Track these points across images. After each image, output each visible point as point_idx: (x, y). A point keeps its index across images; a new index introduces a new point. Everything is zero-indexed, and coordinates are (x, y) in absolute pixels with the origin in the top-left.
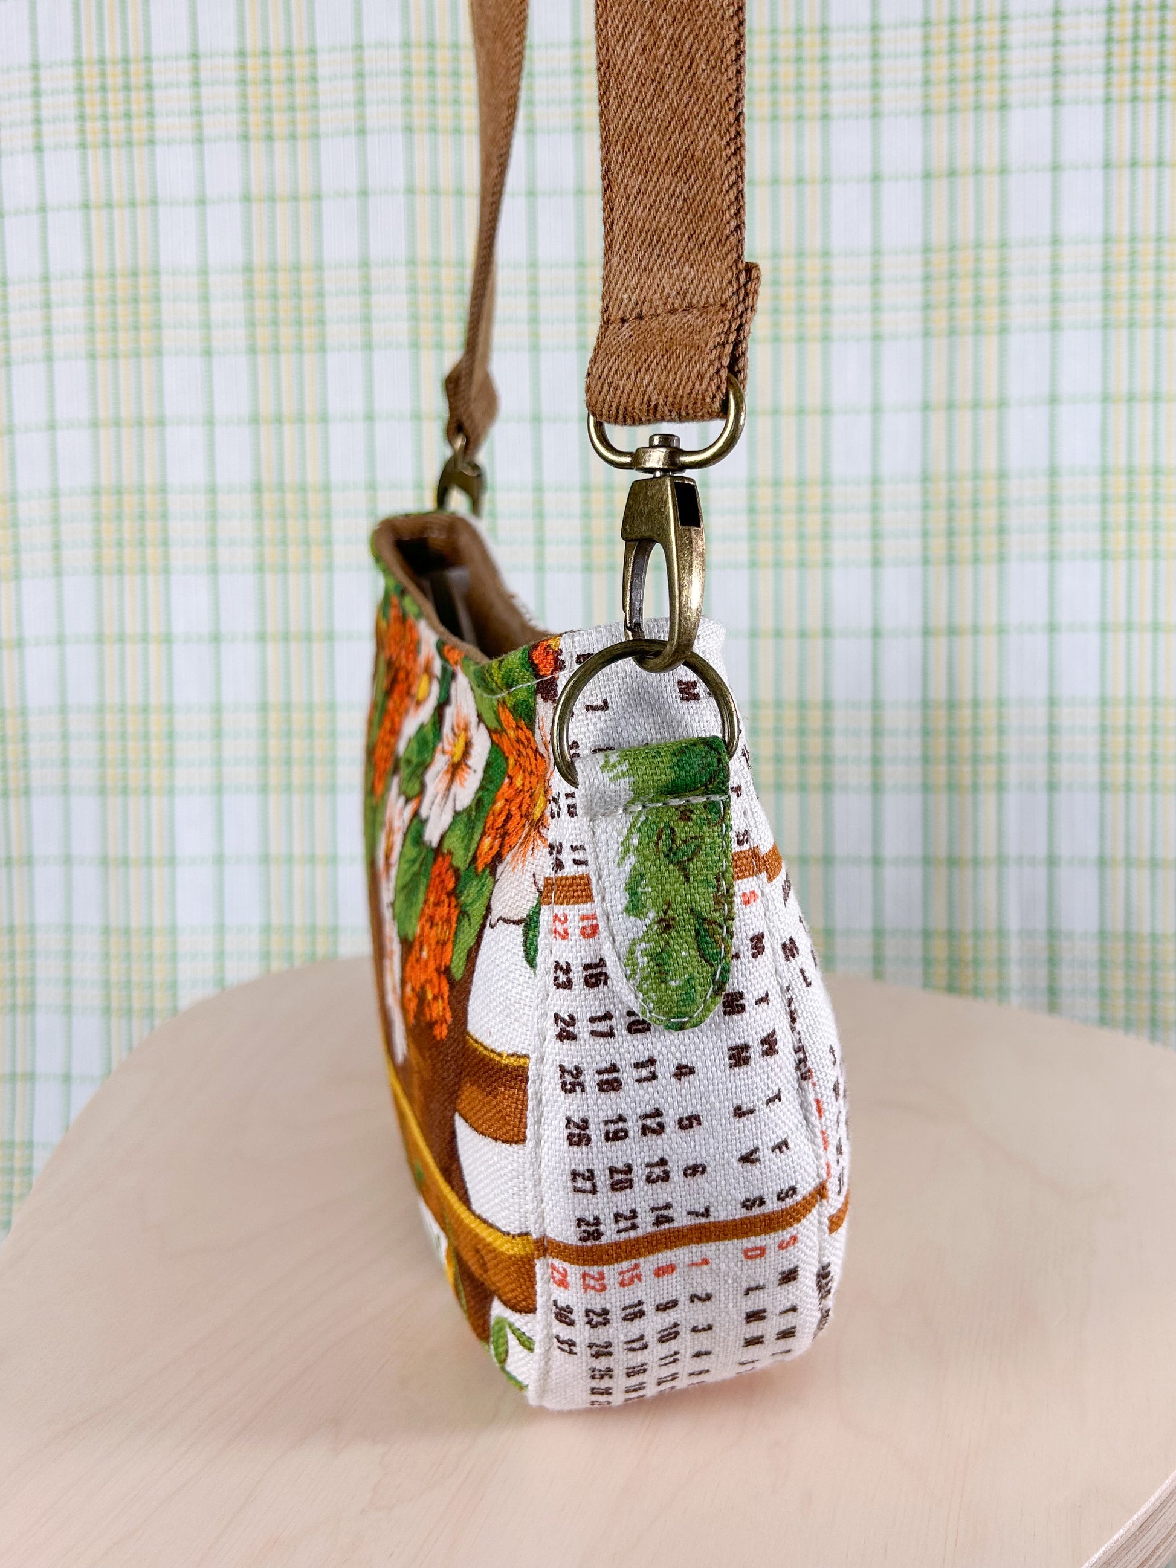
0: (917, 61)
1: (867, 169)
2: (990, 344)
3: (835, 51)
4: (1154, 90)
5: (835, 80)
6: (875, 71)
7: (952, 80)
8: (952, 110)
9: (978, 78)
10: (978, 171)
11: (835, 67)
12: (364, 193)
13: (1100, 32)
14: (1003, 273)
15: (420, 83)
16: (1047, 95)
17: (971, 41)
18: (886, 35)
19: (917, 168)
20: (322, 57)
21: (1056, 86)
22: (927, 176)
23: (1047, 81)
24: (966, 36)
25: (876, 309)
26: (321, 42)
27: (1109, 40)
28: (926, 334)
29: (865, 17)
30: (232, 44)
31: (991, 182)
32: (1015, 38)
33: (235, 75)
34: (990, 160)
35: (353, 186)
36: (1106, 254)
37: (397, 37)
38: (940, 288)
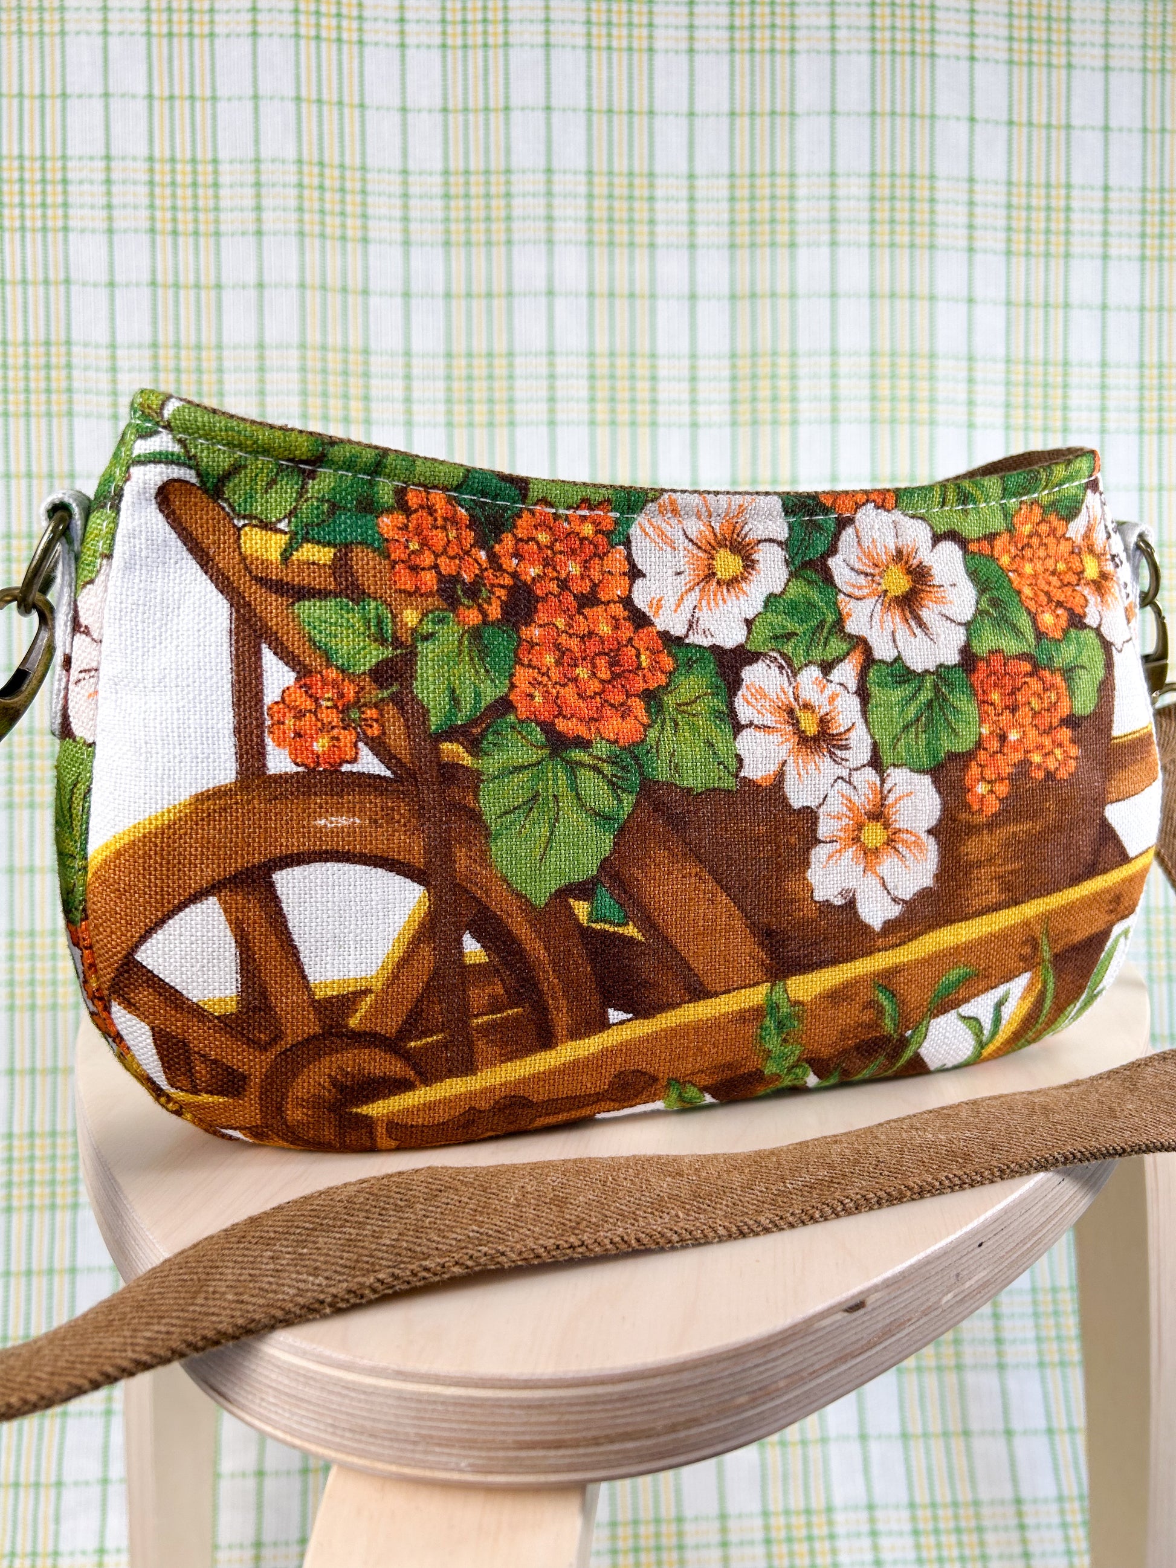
0: (725, 205)
1: (686, 290)
2: (784, 433)
3: (659, 193)
4: (906, 239)
5: (660, 216)
6: (692, 211)
7: (753, 222)
8: (753, 245)
9: (773, 221)
10: (773, 295)
11: (659, 205)
12: (260, 286)
13: (866, 192)
14: (793, 377)
15: (311, 196)
16: (826, 238)
17: (767, 192)
18: (700, 183)
19: (725, 290)
20: (224, 168)
21: (833, 231)
22: (733, 297)
23: (826, 227)
24: (763, 186)
25: (693, 402)
26: (222, 155)
27: (872, 198)
28: (734, 424)
29: (683, 167)
30: (142, 150)
31: (784, 304)
32: (801, 192)
33: (144, 177)
34: (783, 287)
35: (251, 278)
36: (873, 365)
37: (291, 154)
38: (744, 387)
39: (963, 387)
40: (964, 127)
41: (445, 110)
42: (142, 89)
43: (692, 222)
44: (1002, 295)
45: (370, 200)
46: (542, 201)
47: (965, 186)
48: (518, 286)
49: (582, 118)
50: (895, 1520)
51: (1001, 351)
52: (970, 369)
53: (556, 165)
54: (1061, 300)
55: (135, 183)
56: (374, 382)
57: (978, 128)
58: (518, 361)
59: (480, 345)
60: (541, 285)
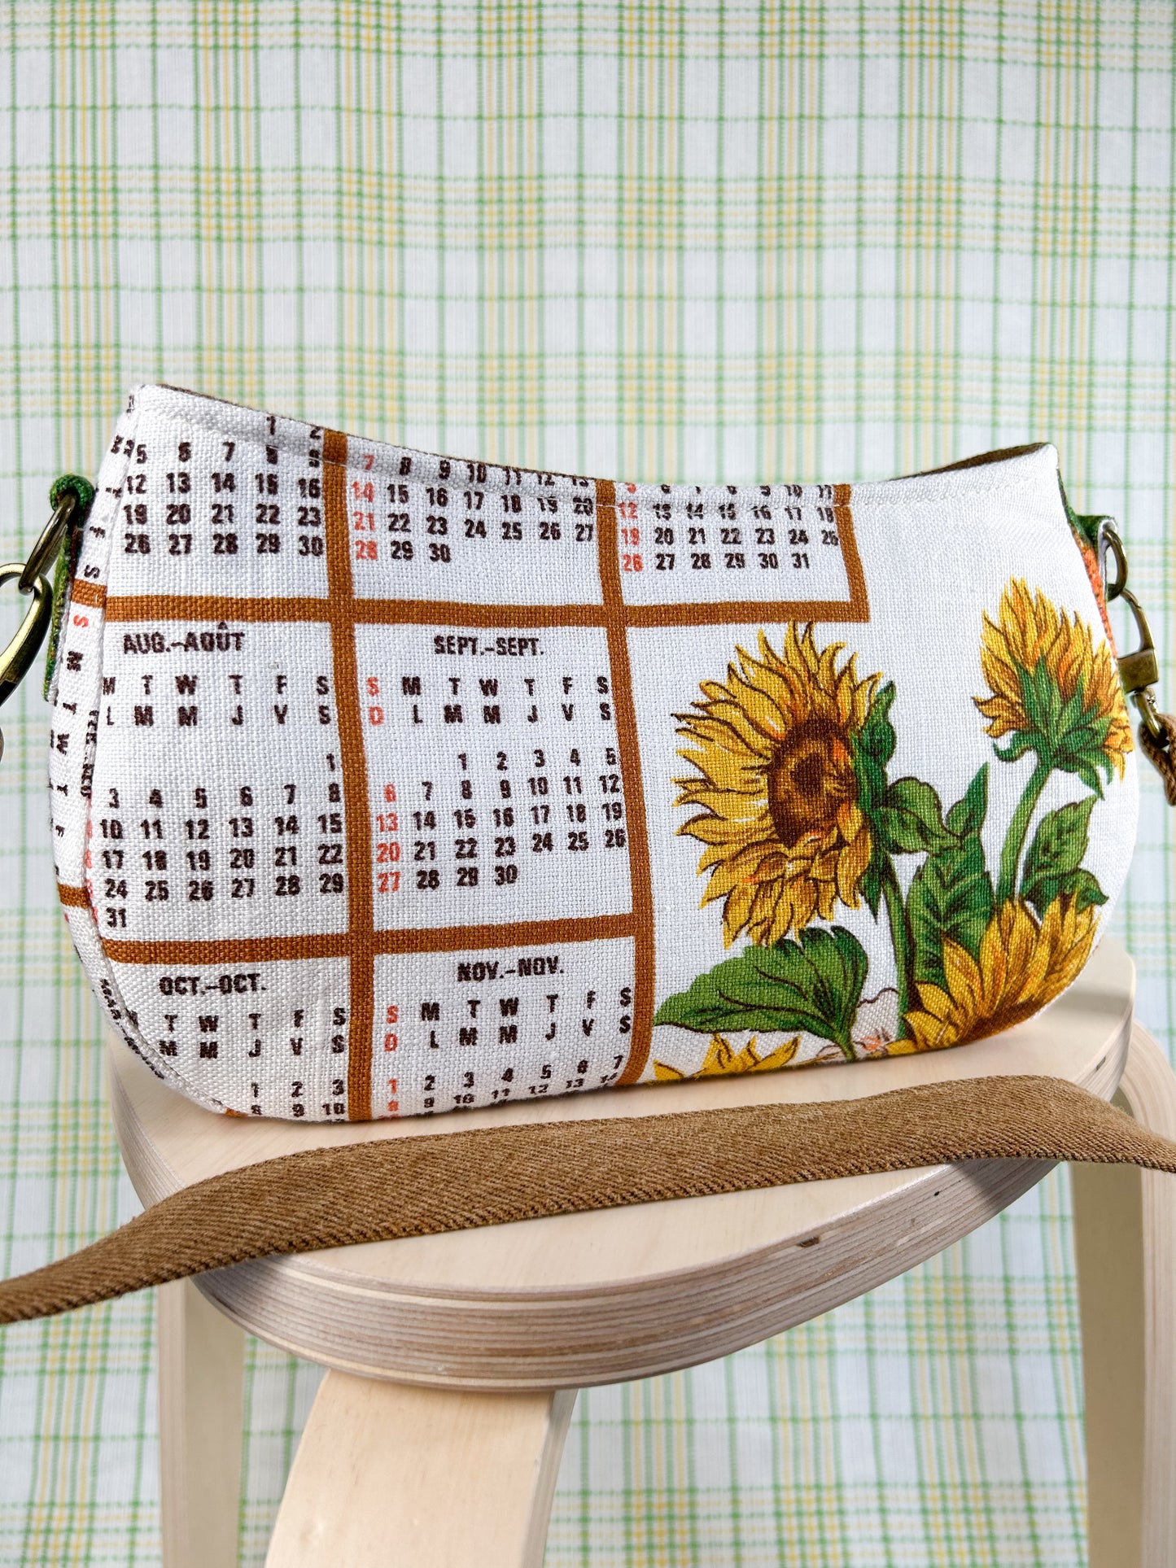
0: (753, 208)
1: (713, 292)
2: (809, 432)
3: (688, 196)
4: (933, 241)
5: (688, 219)
6: (720, 214)
7: (780, 224)
8: (780, 247)
9: (800, 223)
10: (800, 296)
11: (688, 209)
12: (301, 289)
13: (892, 194)
14: (819, 377)
15: (350, 204)
16: (852, 239)
17: (795, 195)
18: (728, 186)
19: (753, 293)
20: (267, 176)
21: (859, 233)
22: (760, 298)
23: (852, 229)
24: (791, 189)
25: (720, 401)
26: (266, 163)
27: (899, 200)
28: (759, 423)
29: (712, 171)
30: (189, 160)
31: (810, 306)
32: (828, 195)
33: (191, 185)
34: (809, 288)
35: (292, 283)
36: (898, 364)
37: (331, 163)
38: (770, 387)
39: (987, 386)
40: (991, 128)
41: (480, 117)
42: (189, 101)
43: (720, 225)
44: (1028, 295)
45: (407, 205)
46: (574, 206)
47: (992, 187)
48: (549, 288)
49: (613, 124)
50: (904, 1499)
51: (1026, 351)
52: (995, 369)
53: (587, 171)
54: (1087, 300)
55: (181, 191)
56: (408, 382)
57: (1005, 129)
58: (548, 361)
59: (511, 346)
60: (572, 288)
